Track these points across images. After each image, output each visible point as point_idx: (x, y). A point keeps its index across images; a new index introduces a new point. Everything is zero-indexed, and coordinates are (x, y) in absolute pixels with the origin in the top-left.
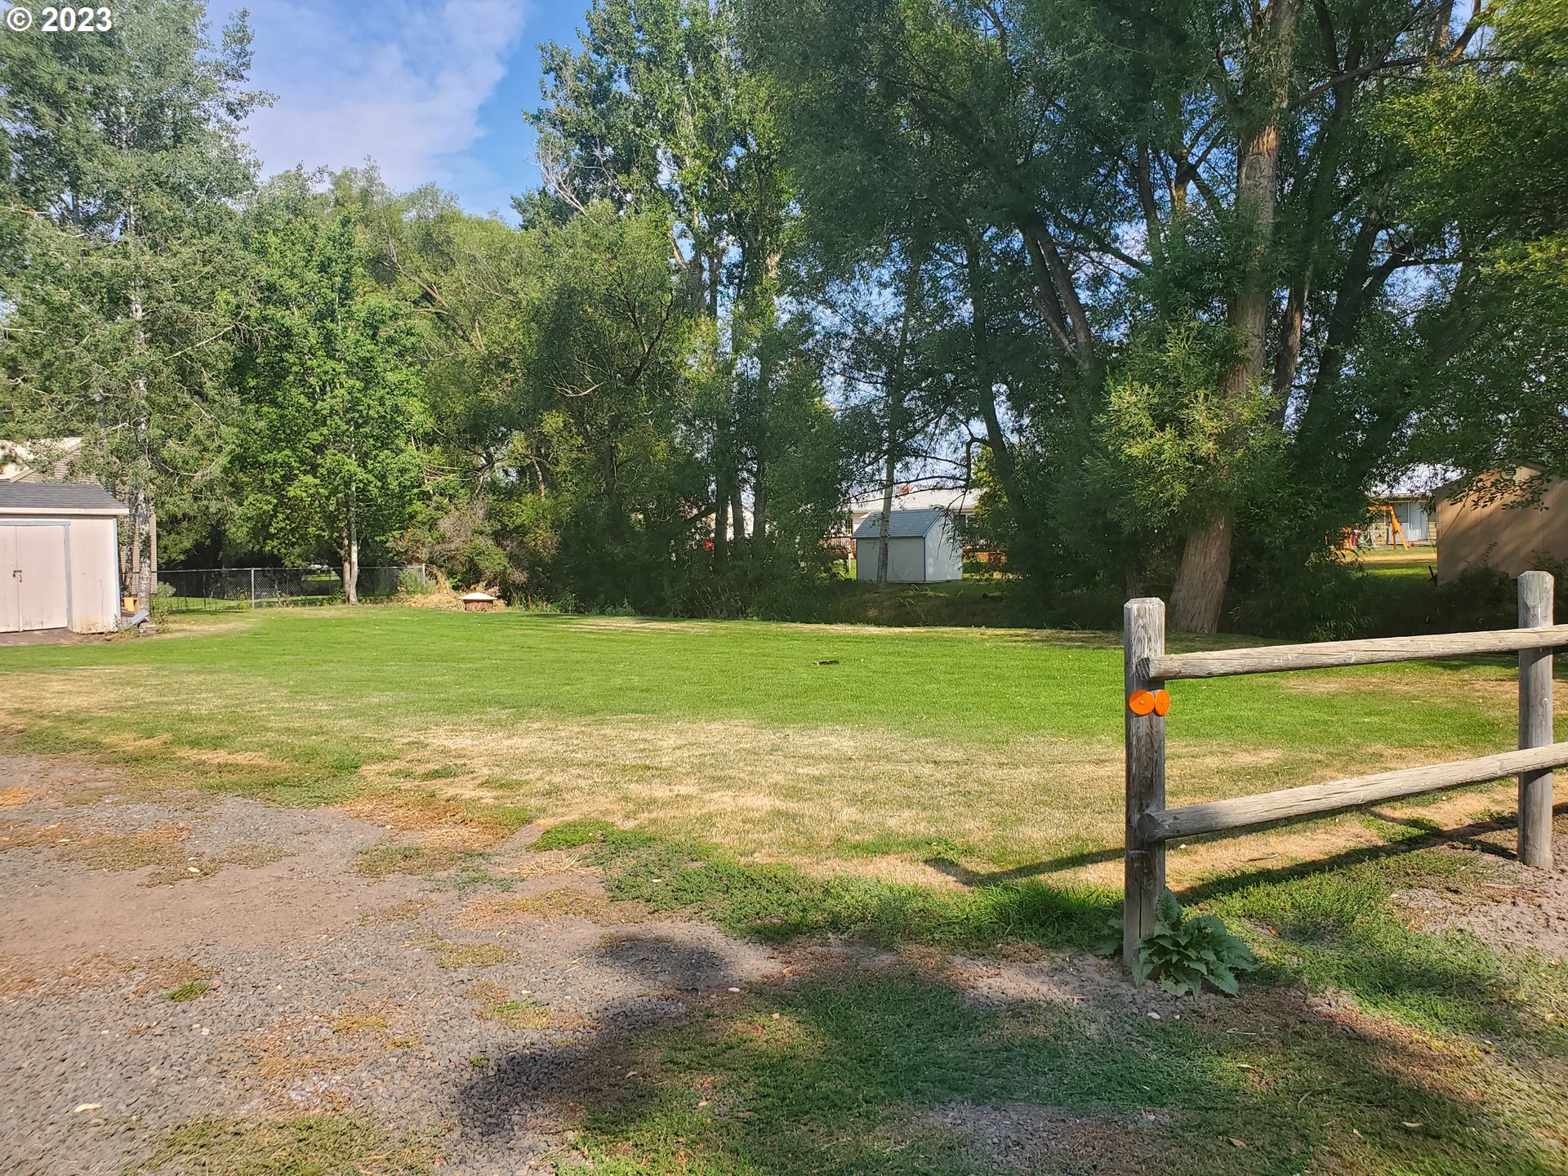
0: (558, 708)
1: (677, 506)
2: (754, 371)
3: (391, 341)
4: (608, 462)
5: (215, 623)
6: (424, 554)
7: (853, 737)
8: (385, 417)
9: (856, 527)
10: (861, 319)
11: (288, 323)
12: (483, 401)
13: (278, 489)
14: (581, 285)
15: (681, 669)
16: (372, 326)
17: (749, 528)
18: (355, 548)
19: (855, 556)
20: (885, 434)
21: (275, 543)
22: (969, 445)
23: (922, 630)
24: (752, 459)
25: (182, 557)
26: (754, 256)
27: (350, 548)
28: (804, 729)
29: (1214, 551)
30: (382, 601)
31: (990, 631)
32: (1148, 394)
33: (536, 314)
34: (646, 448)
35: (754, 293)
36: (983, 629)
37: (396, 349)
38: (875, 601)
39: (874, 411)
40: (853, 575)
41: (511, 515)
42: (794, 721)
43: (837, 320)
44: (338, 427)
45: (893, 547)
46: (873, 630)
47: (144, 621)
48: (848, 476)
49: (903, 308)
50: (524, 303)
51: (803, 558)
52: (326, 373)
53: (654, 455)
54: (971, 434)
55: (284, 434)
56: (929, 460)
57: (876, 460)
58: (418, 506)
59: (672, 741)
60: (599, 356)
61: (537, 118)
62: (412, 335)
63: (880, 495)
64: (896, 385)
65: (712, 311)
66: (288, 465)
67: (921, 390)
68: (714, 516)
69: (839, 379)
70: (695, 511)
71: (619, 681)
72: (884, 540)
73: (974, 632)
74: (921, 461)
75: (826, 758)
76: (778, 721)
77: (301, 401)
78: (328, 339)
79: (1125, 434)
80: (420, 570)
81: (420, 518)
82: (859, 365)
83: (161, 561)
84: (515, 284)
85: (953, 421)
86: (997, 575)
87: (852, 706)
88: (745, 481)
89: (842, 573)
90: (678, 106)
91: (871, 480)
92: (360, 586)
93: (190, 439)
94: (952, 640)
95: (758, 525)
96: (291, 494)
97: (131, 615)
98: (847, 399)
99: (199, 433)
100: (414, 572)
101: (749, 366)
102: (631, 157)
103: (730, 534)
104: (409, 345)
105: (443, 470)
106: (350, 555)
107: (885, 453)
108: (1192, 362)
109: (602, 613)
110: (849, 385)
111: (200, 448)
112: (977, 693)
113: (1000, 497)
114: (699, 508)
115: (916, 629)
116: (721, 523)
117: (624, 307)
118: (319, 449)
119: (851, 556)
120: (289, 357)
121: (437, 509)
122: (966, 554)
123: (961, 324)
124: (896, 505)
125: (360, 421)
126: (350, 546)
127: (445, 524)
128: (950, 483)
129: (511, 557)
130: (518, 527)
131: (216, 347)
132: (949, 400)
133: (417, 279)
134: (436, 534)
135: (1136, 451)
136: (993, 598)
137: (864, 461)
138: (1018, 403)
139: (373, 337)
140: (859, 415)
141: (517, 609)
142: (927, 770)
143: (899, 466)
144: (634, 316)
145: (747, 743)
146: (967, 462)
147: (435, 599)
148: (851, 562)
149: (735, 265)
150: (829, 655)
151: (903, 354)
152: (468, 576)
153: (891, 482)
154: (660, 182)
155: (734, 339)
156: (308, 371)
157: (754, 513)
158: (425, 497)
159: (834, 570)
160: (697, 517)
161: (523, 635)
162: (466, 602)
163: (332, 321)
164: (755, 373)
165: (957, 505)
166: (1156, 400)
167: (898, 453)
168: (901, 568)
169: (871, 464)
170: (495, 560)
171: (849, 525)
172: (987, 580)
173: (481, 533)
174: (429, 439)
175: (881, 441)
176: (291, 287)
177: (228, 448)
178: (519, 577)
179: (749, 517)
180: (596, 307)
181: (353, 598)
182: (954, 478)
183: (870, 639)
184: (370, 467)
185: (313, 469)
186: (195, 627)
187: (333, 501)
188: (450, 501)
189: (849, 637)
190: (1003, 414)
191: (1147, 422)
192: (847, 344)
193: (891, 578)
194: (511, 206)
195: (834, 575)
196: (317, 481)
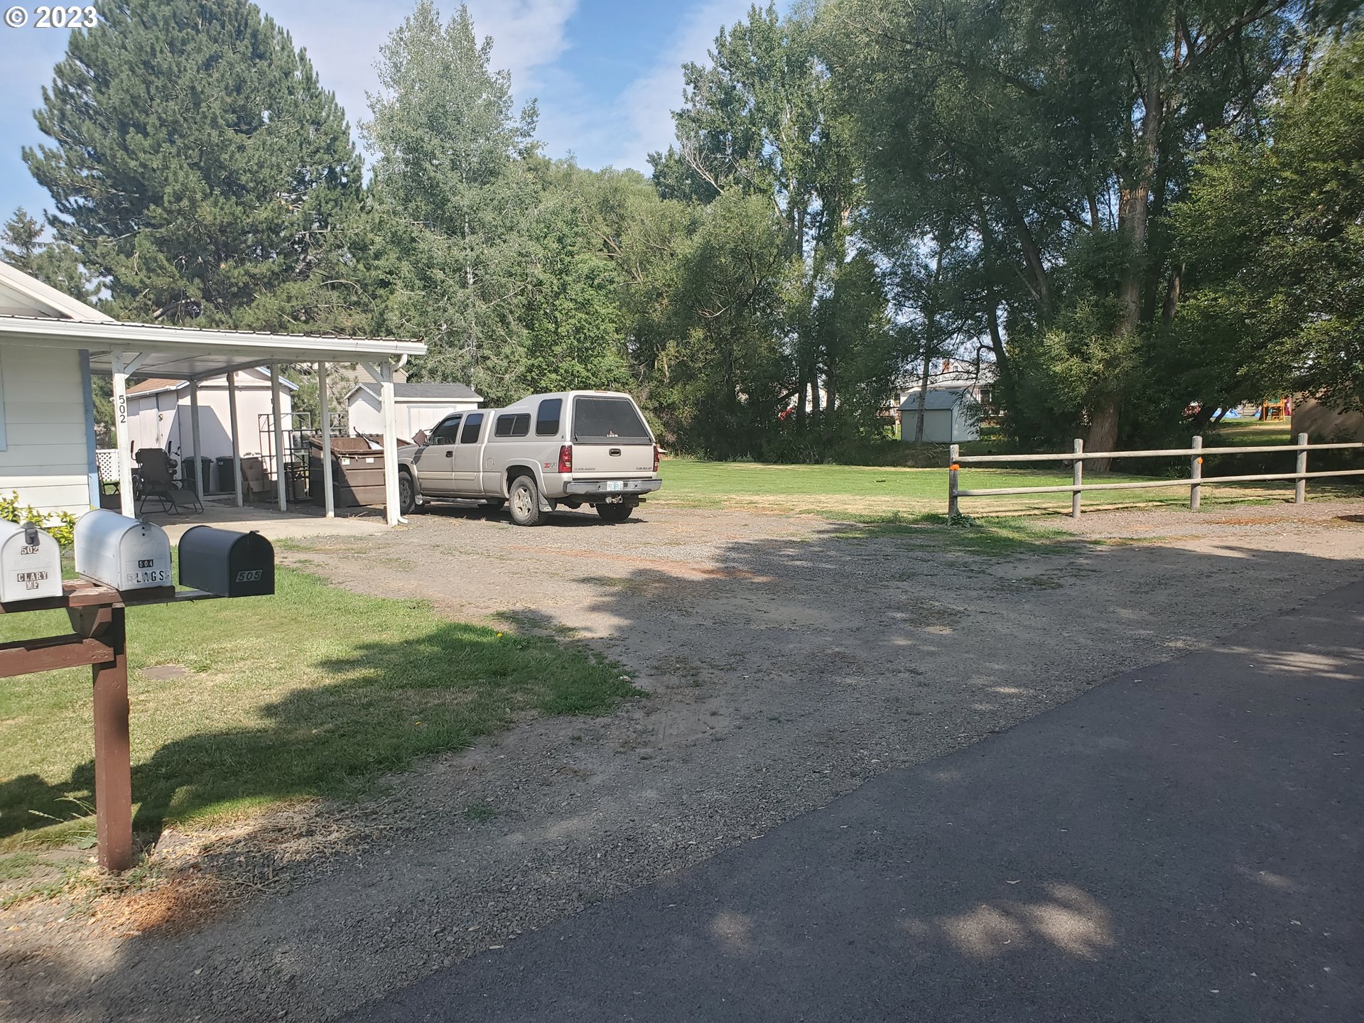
4: (728, 359)
9: (903, 399)
12: (648, 319)
14: (718, 244)
17: (824, 403)
19: (901, 422)
20: (922, 341)
22: (979, 350)
23: (936, 469)
26: (832, 209)
29: (1107, 425)
32: (1066, 337)
33: (686, 262)
35: (831, 237)
38: (912, 455)
40: (898, 436)
45: (927, 416)
46: (907, 469)
48: (896, 370)
50: (680, 255)
51: (863, 425)
54: (980, 342)
56: (952, 360)
57: (916, 359)
61: (681, 115)
64: (930, 309)
65: (800, 248)
68: (797, 395)
72: (921, 412)
79: (1053, 359)
85: (969, 334)
88: (820, 369)
89: (890, 435)
90: (781, 109)
93: (502, 356)
95: (830, 401)
102: (747, 145)
103: (809, 408)
107: (923, 354)
108: (1091, 319)
109: (735, 461)
110: (898, 309)
111: (507, 360)
115: (932, 469)
116: (802, 400)
117: (744, 255)
119: (897, 422)
125: (584, 340)
129: (665, 425)
130: (669, 405)
131: (516, 300)
133: (599, 233)
137: (907, 361)
139: (592, 285)
143: (931, 364)
144: (751, 261)
146: (977, 362)
148: (897, 426)
149: (817, 214)
150: (880, 479)
153: (926, 375)
154: (764, 153)
157: (828, 392)
159: (884, 434)
165: (971, 390)
166: (1070, 341)
167: (931, 354)
168: (933, 432)
169: (911, 362)
171: (898, 400)
175: (919, 346)
178: (671, 438)
179: (823, 394)
183: (904, 473)
184: (589, 368)
189: (892, 472)
191: (1065, 353)
193: (925, 439)
194: (647, 161)
195: (884, 437)
196: (559, 378)
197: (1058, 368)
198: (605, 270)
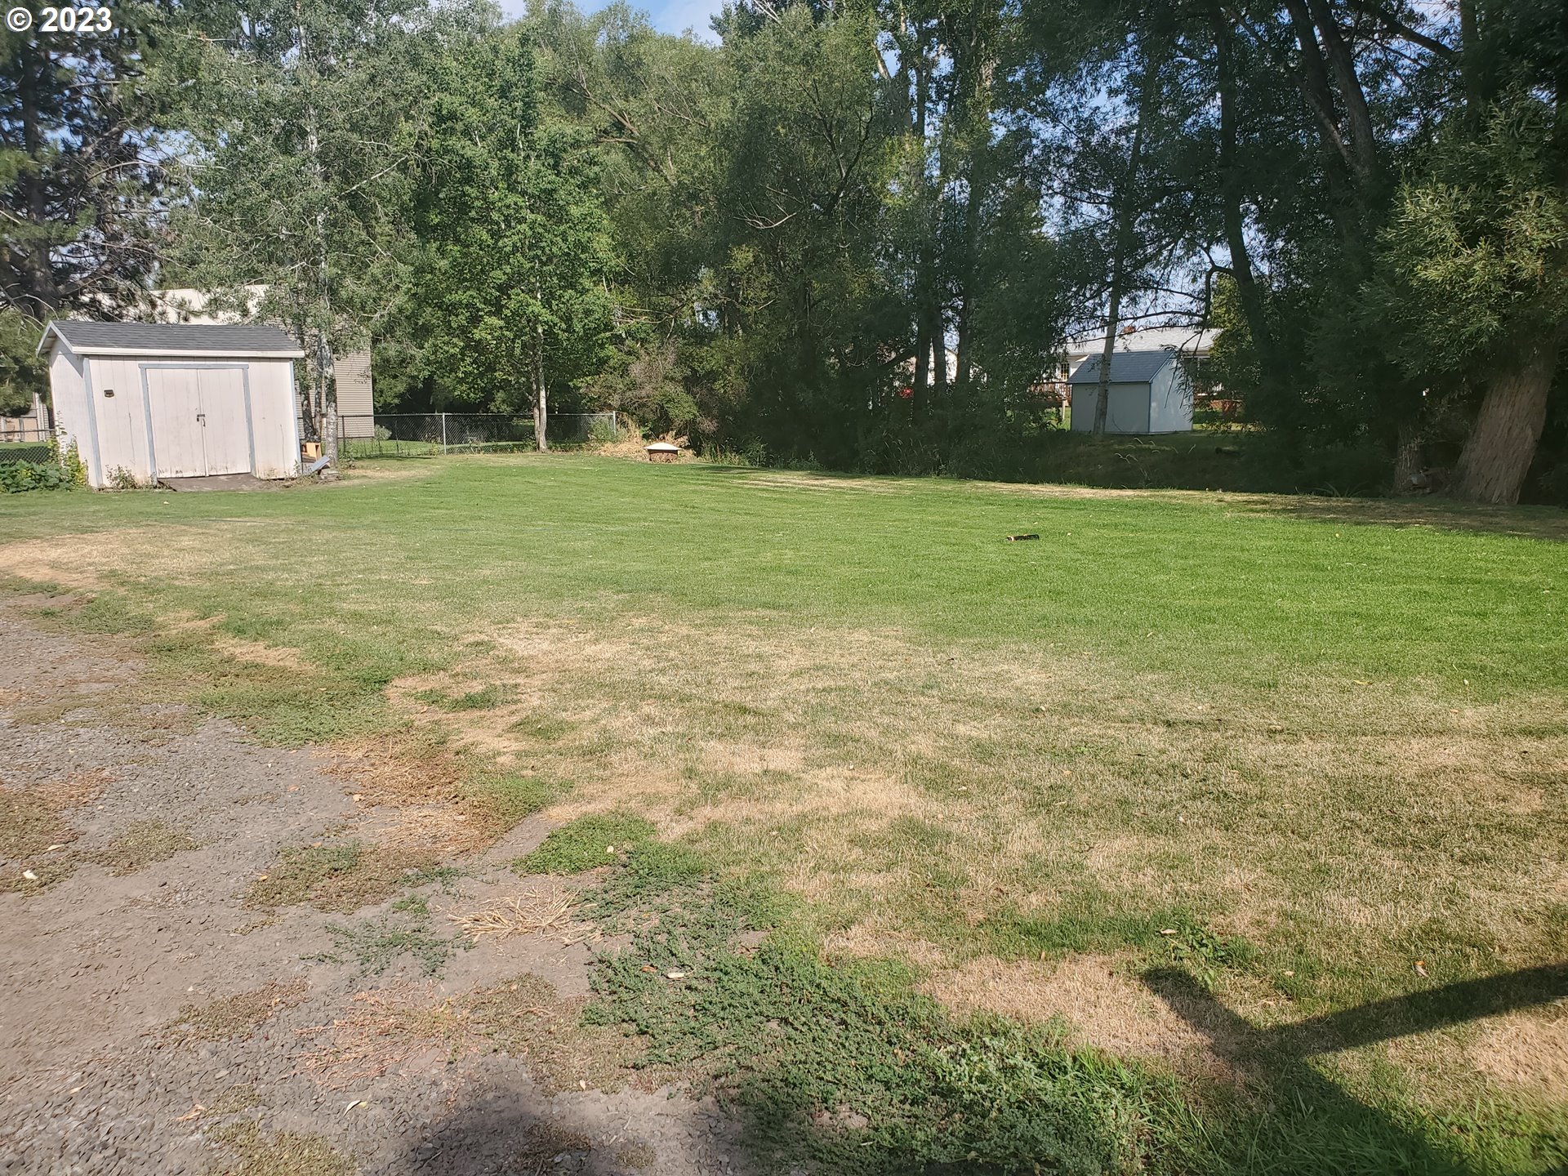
0: (680, 595)
1: (875, 349)
2: (962, 195)
3: (573, 171)
4: (801, 301)
5: (399, 469)
6: (615, 401)
7: (1044, 667)
8: (568, 254)
9: (1072, 371)
10: (1088, 126)
11: (469, 153)
12: (673, 237)
13: (464, 331)
14: (773, 103)
15: (846, 542)
16: (554, 154)
17: (952, 373)
18: (543, 393)
19: (1070, 403)
20: (1111, 262)
21: (464, 388)
22: (1209, 275)
23: (1145, 493)
24: (957, 295)
25: (397, 401)
27: (539, 393)
28: (978, 647)
29: (1525, 402)
30: (571, 449)
31: (1229, 497)
32: (1457, 200)
33: (726, 137)
34: (842, 285)
35: (965, 107)
36: (1219, 494)
37: (578, 180)
38: (1089, 455)
39: (1098, 235)
40: (1066, 424)
41: (701, 360)
42: (967, 634)
43: (1059, 130)
44: (521, 266)
45: (1113, 392)
46: (1086, 493)
47: (326, 467)
48: (1065, 311)
49: (1137, 117)
50: (713, 125)
51: (1010, 406)
52: (508, 207)
53: (851, 293)
54: (1212, 262)
55: (468, 274)
56: (1162, 293)
57: (1098, 293)
58: (610, 350)
59: (796, 660)
60: (795, 183)
62: (595, 164)
63: (1102, 334)
64: (1124, 206)
65: (919, 129)
66: (473, 306)
67: (1154, 211)
68: (913, 360)
69: (1058, 200)
70: (893, 355)
71: (768, 556)
72: (1104, 386)
73: (1208, 498)
74: (1150, 294)
75: (1001, 706)
76: (942, 632)
77: (484, 238)
78: (510, 170)
79: (1420, 252)
80: (611, 418)
81: (611, 362)
82: (1083, 183)
83: (378, 405)
84: (703, 104)
85: (1191, 247)
86: (1235, 427)
87: (1048, 608)
88: (949, 320)
89: (1054, 423)
91: (1092, 316)
92: (550, 434)
93: (367, 278)
94: (1182, 508)
95: (962, 370)
96: (477, 337)
97: (312, 460)
98: (1067, 223)
99: (375, 271)
100: (604, 419)
101: (958, 190)
103: (931, 379)
104: (592, 175)
105: (634, 312)
106: (538, 401)
107: (1109, 285)
109: (786, 466)
110: (1069, 208)
111: (377, 287)
112: (1221, 592)
113: (1243, 336)
114: (897, 351)
115: (1138, 492)
116: (922, 368)
117: (820, 127)
118: (503, 289)
119: (1065, 403)
120: (472, 191)
121: (629, 353)
122: (1201, 402)
123: (1206, 131)
124: (1119, 346)
125: (544, 259)
126: (538, 390)
127: (636, 369)
128: (1185, 320)
129: (701, 406)
130: (708, 373)
131: (390, 180)
132: (1187, 223)
133: (607, 106)
134: (627, 380)
135: (1432, 274)
136: (1228, 453)
137: (1084, 295)
138: (1270, 224)
139: (555, 166)
140: (1080, 240)
141: (705, 461)
142: (1154, 739)
143: (1124, 300)
144: (830, 136)
145: (891, 670)
146: (1205, 296)
147: (623, 448)
148: (1065, 411)
149: (946, 78)
150: (1027, 525)
151: (1134, 169)
152: (658, 426)
153: (1115, 318)
155: (942, 160)
156: (489, 206)
157: (958, 356)
158: (617, 340)
159: (1045, 420)
160: (896, 361)
161: (694, 492)
162: (651, 452)
163: (513, 151)
164: (963, 198)
165: (1191, 346)
166: (1468, 207)
167: (1126, 284)
168: (1122, 418)
169: (1092, 297)
170: (684, 408)
171: (1066, 370)
172: (1224, 432)
173: (672, 379)
174: (620, 279)
175: (1105, 271)
176: (472, 115)
177: (404, 287)
178: (708, 425)
179: (951, 359)
180: (790, 128)
181: (543, 446)
182: (1189, 313)
183: (1082, 505)
184: (555, 308)
185: (498, 313)
186: (378, 474)
187: (518, 344)
188: (642, 345)
189: (1055, 501)
190: (1251, 236)
191: (1451, 235)
192: (1070, 159)
193: (1110, 428)
194: (709, 26)
195: (1045, 425)
196: (502, 323)
197: (1433, 272)
198: (576, 145)
